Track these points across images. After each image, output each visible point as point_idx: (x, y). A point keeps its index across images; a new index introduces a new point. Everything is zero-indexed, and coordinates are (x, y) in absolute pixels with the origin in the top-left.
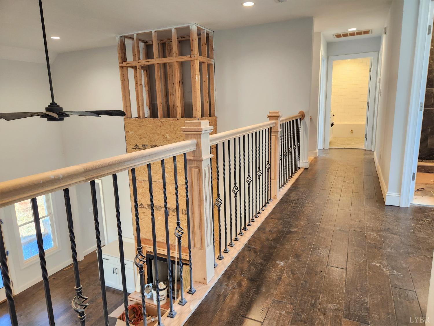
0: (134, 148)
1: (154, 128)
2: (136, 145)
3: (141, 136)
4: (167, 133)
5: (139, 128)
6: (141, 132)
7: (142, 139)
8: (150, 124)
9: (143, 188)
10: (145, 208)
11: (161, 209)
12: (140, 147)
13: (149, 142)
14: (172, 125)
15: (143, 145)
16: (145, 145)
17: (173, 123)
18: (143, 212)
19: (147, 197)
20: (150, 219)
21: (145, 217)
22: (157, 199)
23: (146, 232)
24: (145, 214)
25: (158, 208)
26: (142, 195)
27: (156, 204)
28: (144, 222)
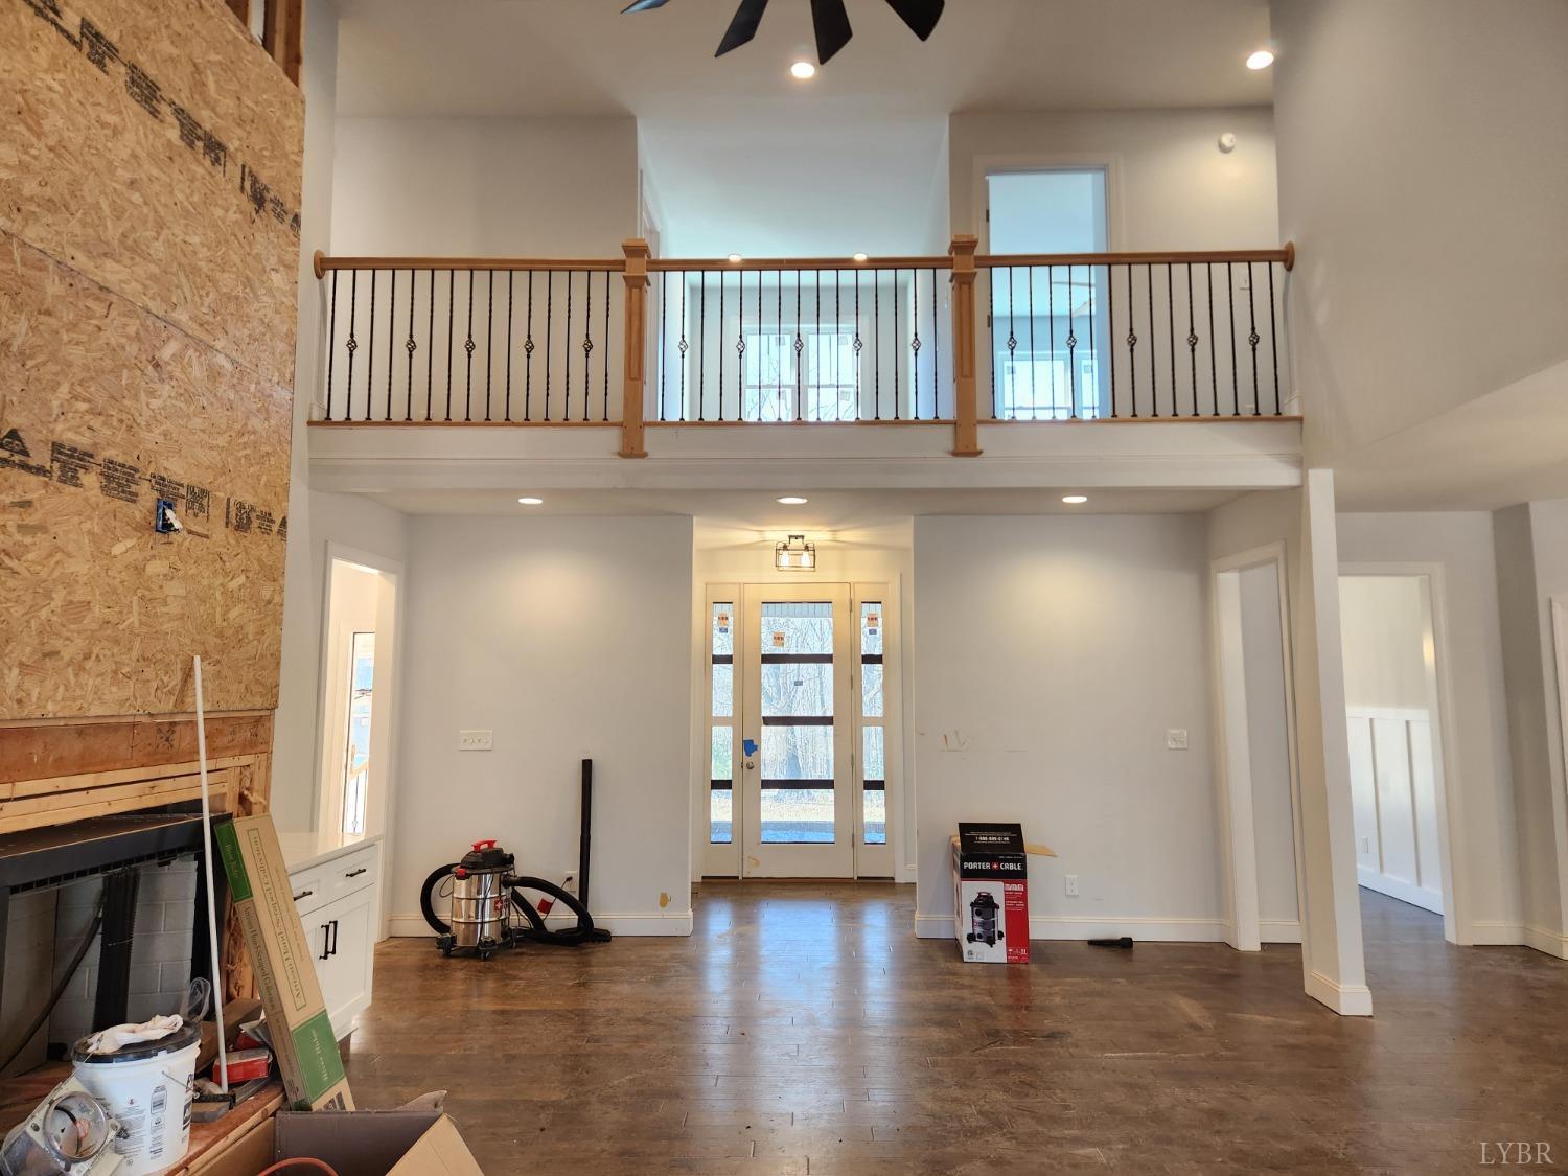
10: (40, 469)
11: (132, 487)
13: (127, 38)
18: (14, 504)
19: (64, 390)
20: (59, 556)
21: (28, 540)
22: (124, 416)
23: (16, 671)
24: (33, 519)
25: (120, 480)
26: (30, 363)
27: (110, 453)
28: (11, 583)
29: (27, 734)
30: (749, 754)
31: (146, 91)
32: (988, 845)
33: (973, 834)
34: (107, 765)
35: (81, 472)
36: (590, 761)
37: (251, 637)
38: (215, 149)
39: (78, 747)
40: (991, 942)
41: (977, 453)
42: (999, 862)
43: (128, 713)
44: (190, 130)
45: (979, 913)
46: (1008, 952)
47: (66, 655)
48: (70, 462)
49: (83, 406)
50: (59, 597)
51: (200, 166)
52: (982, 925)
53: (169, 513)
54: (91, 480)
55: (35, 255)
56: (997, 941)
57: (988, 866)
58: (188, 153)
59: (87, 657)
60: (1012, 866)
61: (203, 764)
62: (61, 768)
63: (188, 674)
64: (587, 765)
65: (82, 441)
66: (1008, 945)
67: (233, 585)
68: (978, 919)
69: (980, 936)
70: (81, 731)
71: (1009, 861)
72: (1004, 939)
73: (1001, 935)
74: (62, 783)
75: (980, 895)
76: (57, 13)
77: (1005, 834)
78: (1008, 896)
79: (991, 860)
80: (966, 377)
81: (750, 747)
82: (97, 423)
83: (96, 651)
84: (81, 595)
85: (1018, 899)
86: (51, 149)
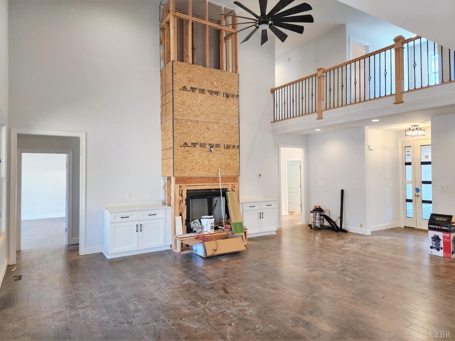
0: (182, 89)
1: (204, 75)
2: (184, 87)
3: (190, 80)
4: (215, 81)
5: (189, 72)
6: (190, 76)
7: (191, 82)
8: (199, 71)
9: (189, 127)
10: (189, 146)
11: (205, 146)
12: (189, 89)
13: (198, 86)
14: (219, 76)
15: (191, 88)
16: (193, 88)
17: (220, 73)
18: (186, 151)
19: (192, 136)
20: (193, 157)
21: (189, 155)
22: (203, 137)
23: (188, 171)
24: (189, 152)
25: (203, 145)
26: (187, 134)
27: (201, 142)
28: (187, 160)
29: (191, 178)
30: (417, 192)
31: (202, 91)
32: (438, 221)
33: (434, 217)
34: (204, 182)
35: (196, 146)
36: (343, 190)
37: (231, 165)
38: (217, 93)
39: (199, 180)
40: (438, 250)
41: (402, 102)
42: (441, 226)
43: (207, 176)
44: (211, 92)
45: (434, 241)
46: (444, 254)
47: (196, 169)
48: (194, 145)
49: (196, 137)
50: (194, 161)
51: (214, 97)
52: (435, 244)
53: (211, 149)
54: (198, 146)
55: (186, 121)
56: (440, 250)
57: (437, 227)
58: (211, 96)
59: (199, 169)
60: (445, 228)
61: (220, 184)
62: (197, 182)
63: (218, 171)
64: (342, 191)
65: (196, 142)
66: (444, 252)
67: (227, 157)
68: (434, 242)
69: (434, 247)
70: (200, 178)
71: (444, 226)
72: (443, 250)
73: (442, 248)
74: (197, 184)
75: (435, 235)
76: (186, 89)
77: (446, 218)
78: (444, 237)
79: (439, 225)
80: (399, 80)
81: (417, 190)
82: (198, 139)
83: (201, 168)
84: (198, 161)
85: (448, 239)
86: (187, 106)
